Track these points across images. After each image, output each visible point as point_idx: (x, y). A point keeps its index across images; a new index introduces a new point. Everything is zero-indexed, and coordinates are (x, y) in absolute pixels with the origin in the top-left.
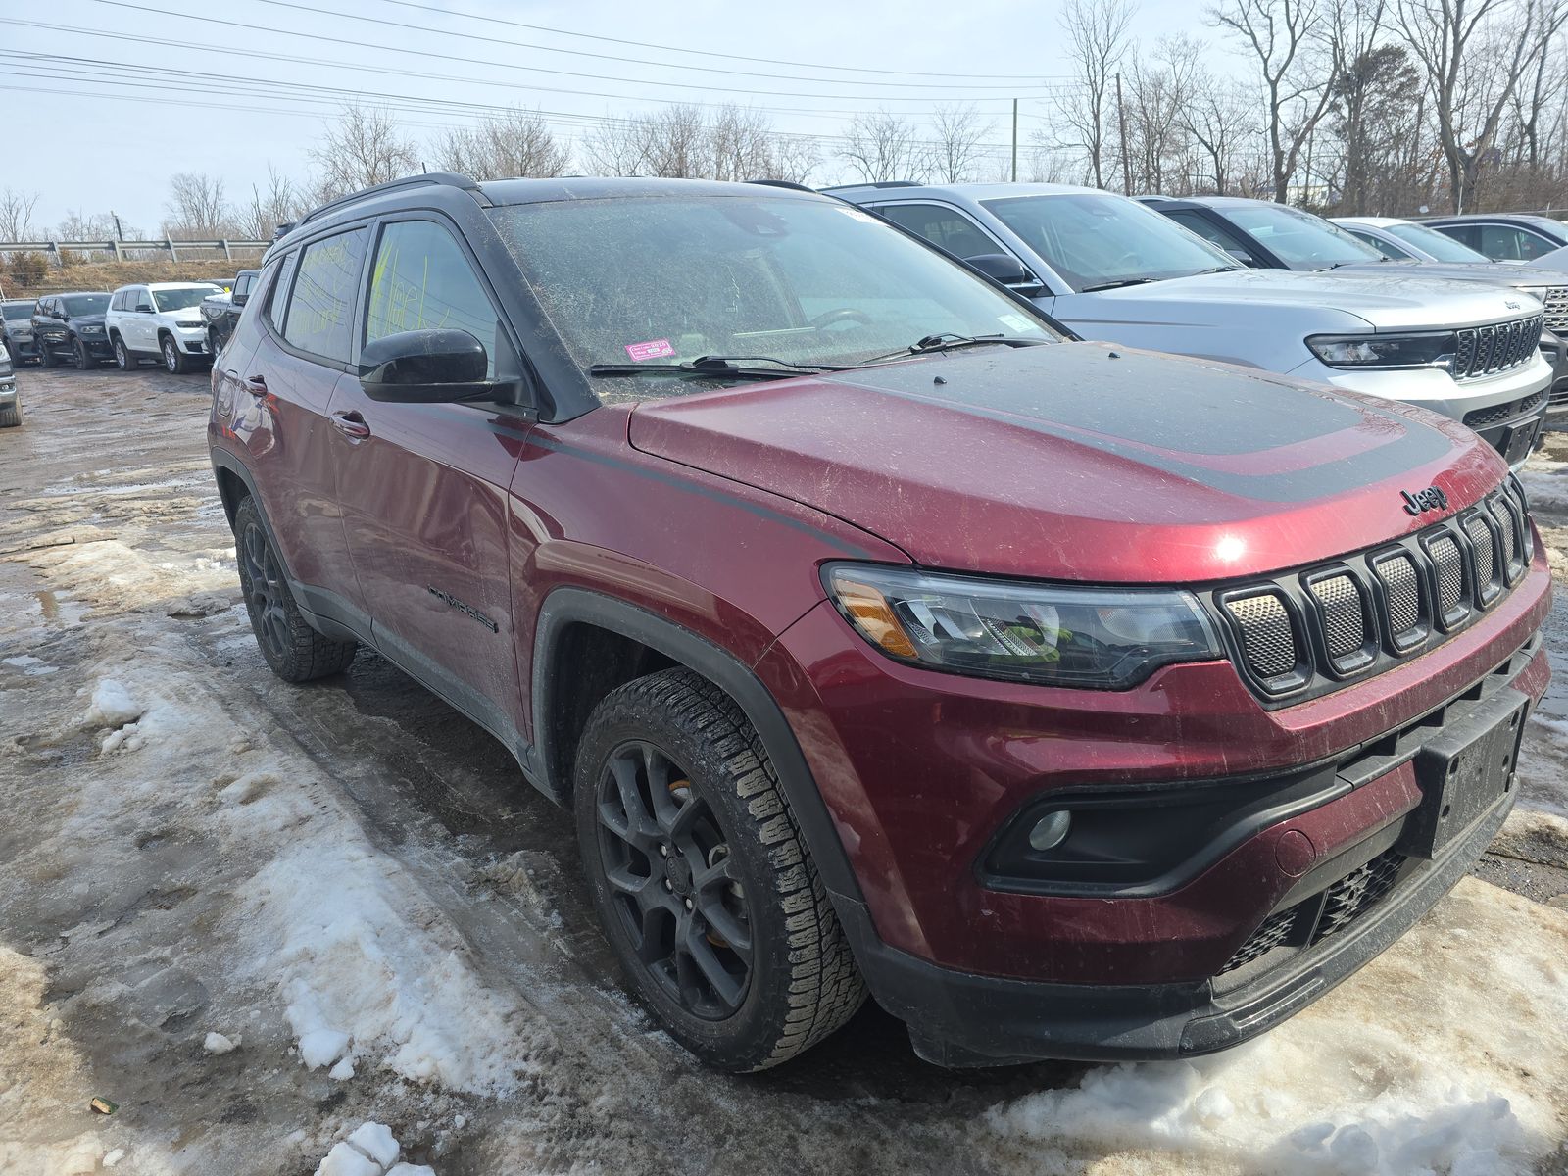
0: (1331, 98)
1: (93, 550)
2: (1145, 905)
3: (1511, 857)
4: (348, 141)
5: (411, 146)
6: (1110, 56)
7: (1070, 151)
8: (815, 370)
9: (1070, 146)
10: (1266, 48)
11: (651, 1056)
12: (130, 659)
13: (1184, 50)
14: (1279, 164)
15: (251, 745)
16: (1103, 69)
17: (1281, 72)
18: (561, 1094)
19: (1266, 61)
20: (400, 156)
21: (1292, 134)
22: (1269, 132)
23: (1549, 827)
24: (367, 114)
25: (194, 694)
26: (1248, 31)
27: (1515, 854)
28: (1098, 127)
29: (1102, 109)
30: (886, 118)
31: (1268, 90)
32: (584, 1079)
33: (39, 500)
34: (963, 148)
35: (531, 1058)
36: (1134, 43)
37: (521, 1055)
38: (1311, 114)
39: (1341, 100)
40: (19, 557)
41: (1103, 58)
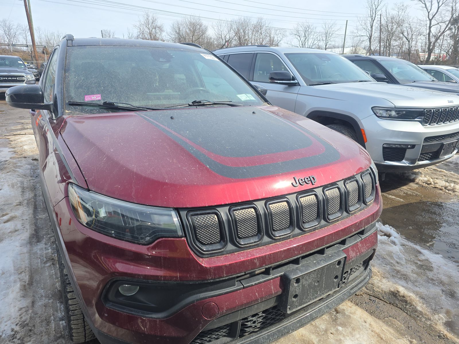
0: (449, 26)
1: (27, 137)
2: (155, 321)
3: (381, 300)
4: (144, 22)
5: (162, 25)
6: (378, 8)
7: (362, 37)
8: (146, 109)
9: (362, 36)
10: (429, 9)
11: (55, 331)
12: (9, 172)
13: (402, 8)
14: (429, 45)
15: (20, 204)
16: (376, 12)
17: (433, 16)
18: (19, 339)
19: (429, 13)
20: (159, 28)
21: (435, 36)
22: (427, 35)
23: (397, 291)
24: (151, 15)
25: (16, 185)
26: (424, 3)
27: (382, 299)
28: (372, 30)
29: (374, 25)
30: (307, 24)
31: (429, 22)
32: (28, 335)
33: (25, 121)
34: (330, 35)
35: (18, 325)
36: (386, 5)
37: (16, 323)
38: (442, 31)
39: (452, 27)
40: (8, 137)
41: (376, 9)
